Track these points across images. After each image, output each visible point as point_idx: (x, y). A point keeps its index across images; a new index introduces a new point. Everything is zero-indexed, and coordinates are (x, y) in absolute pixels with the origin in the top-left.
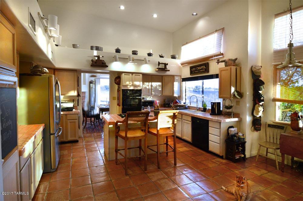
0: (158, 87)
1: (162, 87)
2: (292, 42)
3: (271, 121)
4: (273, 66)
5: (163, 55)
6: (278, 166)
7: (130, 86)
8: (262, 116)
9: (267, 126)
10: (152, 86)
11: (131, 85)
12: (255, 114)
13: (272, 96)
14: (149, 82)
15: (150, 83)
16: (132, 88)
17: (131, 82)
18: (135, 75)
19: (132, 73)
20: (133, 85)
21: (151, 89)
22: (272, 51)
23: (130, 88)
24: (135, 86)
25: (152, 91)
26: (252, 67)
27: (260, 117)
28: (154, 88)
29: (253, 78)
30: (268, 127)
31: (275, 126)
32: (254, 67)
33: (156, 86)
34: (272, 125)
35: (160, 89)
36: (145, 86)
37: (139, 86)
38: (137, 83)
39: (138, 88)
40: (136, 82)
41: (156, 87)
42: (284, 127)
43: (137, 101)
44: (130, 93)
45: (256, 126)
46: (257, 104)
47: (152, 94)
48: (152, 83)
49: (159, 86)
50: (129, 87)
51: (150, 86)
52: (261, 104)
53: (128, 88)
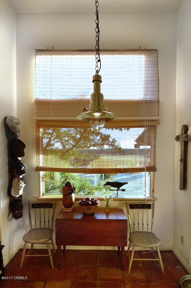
2: (99, 74)
3: (34, 198)
4: (35, 121)
6: (52, 264)
8: (23, 195)
9: (31, 206)
12: (13, 194)
13: (35, 164)
22: (33, 99)
26: (5, 118)
27: (21, 196)
29: (7, 137)
30: (32, 208)
31: (41, 204)
32: (10, 118)
34: (36, 204)
42: (53, 204)
45: (16, 212)
46: (16, 177)
52: (21, 177)
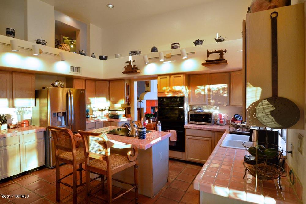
0: (221, 92)
1: (230, 91)
5: (222, 37)
7: (168, 92)
10: (209, 90)
11: (168, 90)
14: (205, 84)
15: (207, 87)
16: (170, 95)
17: (168, 87)
18: (174, 77)
19: (170, 75)
20: (171, 91)
21: (209, 95)
23: (168, 94)
24: (175, 92)
25: (210, 98)
28: (215, 93)
33: (217, 90)
35: (225, 95)
36: (198, 92)
37: (180, 92)
38: (177, 88)
39: (179, 94)
40: (175, 87)
41: (218, 92)
43: (177, 112)
44: (167, 101)
47: (209, 103)
48: (210, 86)
49: (224, 89)
50: (166, 93)
51: (206, 91)
53: (166, 95)
